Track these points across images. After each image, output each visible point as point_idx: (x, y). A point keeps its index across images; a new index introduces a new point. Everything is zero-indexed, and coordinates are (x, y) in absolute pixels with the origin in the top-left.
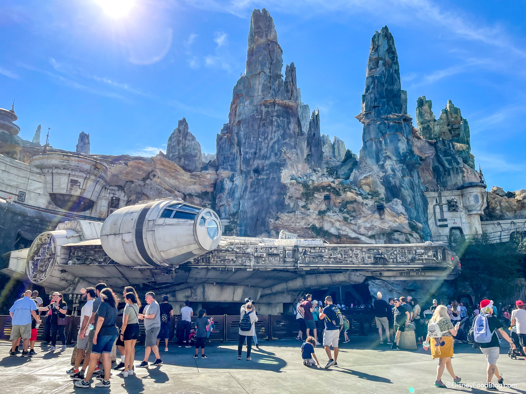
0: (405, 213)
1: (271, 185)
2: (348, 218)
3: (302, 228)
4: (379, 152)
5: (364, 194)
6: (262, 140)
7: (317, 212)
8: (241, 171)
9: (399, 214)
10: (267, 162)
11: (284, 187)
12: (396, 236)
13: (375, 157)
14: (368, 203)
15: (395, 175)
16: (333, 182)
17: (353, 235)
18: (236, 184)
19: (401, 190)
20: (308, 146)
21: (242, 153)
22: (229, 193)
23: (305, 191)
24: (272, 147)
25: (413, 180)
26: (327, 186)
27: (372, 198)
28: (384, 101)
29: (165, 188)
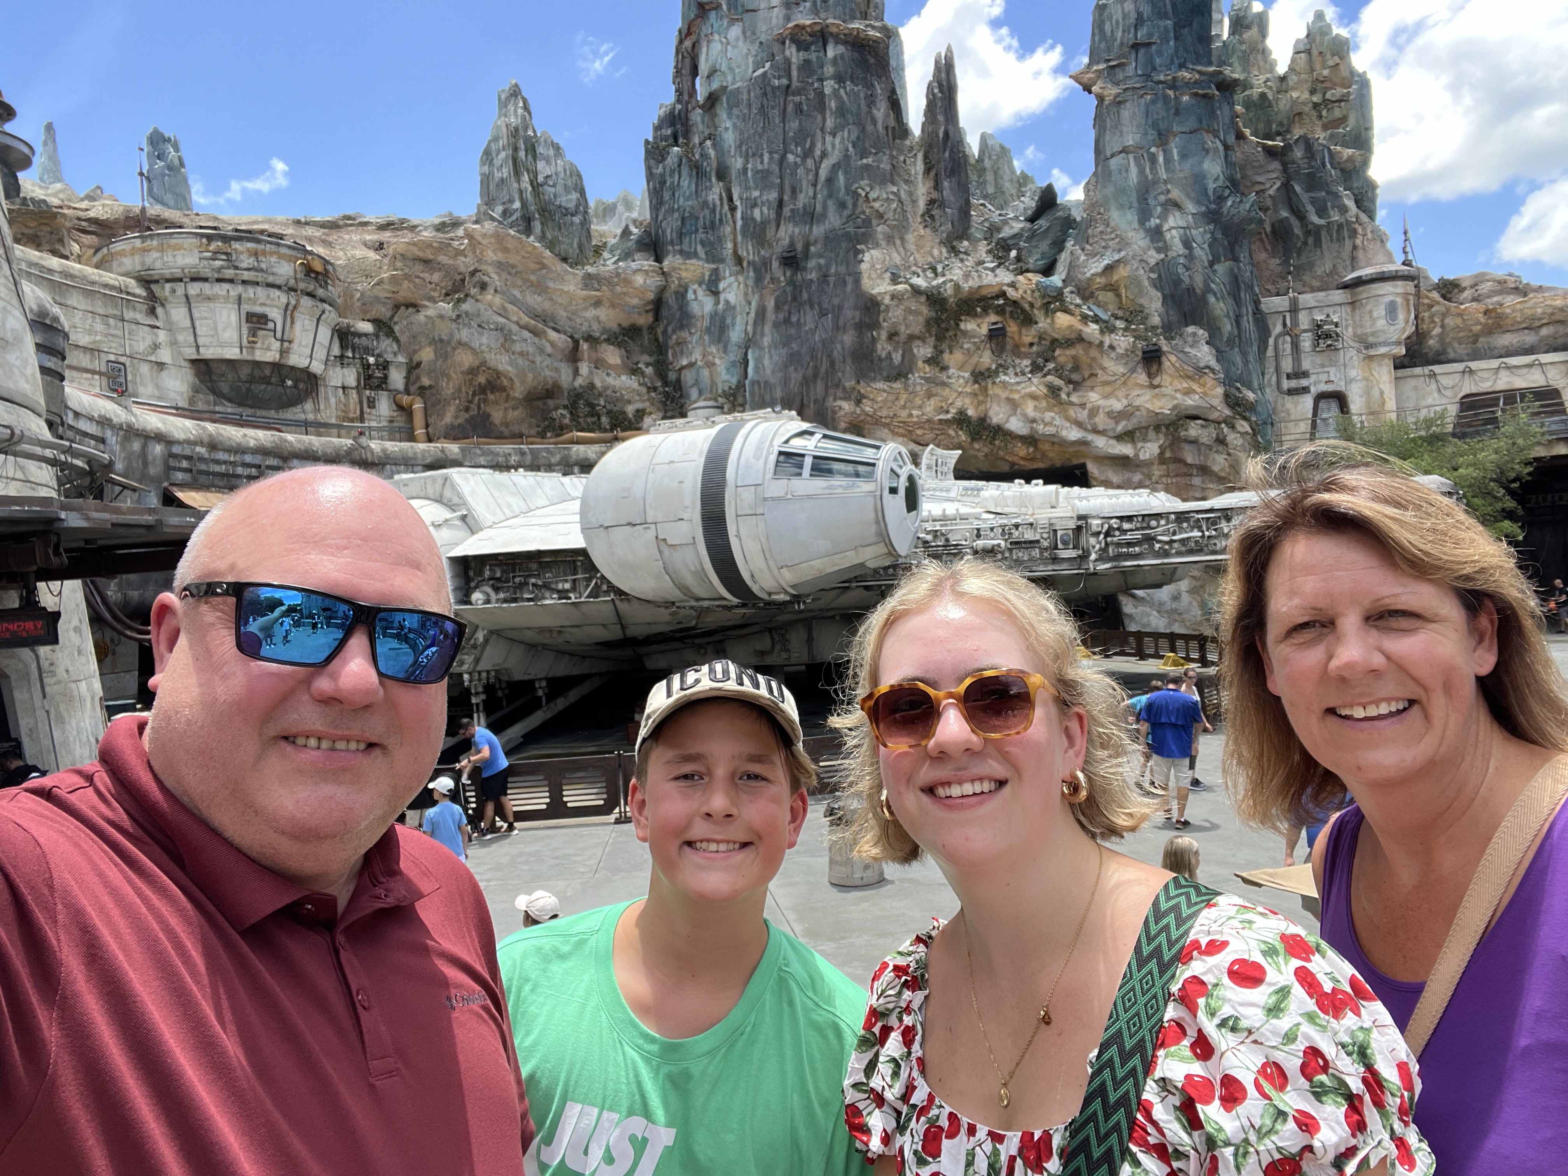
0: (1217, 367)
1: (836, 301)
2: (1060, 389)
3: (929, 421)
4: (1147, 191)
5: (1104, 317)
6: (798, 160)
7: (967, 375)
8: (739, 260)
9: (1201, 371)
10: (818, 231)
11: (872, 307)
12: (1194, 430)
13: (1136, 205)
14: (1115, 344)
15: (1190, 257)
16: (1013, 285)
17: (1073, 434)
18: (727, 302)
19: (1206, 303)
20: (927, 171)
21: (738, 203)
22: (708, 331)
23: (933, 314)
24: (830, 181)
25: (1239, 268)
26: (992, 298)
27: (1126, 329)
28: (1166, 28)
29: (518, 323)
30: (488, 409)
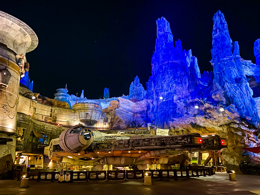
0: (237, 112)
1: (169, 104)
2: (207, 117)
3: (186, 124)
4: (221, 79)
6: (164, 82)
10: (167, 93)
11: (175, 105)
13: (219, 82)
14: (216, 108)
18: (154, 105)
19: (234, 99)
20: (188, 81)
22: (152, 110)
23: (185, 105)
24: (169, 85)
26: (197, 101)
28: (220, 51)
29: (124, 111)
30: (120, 125)
